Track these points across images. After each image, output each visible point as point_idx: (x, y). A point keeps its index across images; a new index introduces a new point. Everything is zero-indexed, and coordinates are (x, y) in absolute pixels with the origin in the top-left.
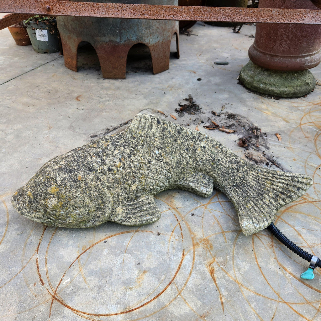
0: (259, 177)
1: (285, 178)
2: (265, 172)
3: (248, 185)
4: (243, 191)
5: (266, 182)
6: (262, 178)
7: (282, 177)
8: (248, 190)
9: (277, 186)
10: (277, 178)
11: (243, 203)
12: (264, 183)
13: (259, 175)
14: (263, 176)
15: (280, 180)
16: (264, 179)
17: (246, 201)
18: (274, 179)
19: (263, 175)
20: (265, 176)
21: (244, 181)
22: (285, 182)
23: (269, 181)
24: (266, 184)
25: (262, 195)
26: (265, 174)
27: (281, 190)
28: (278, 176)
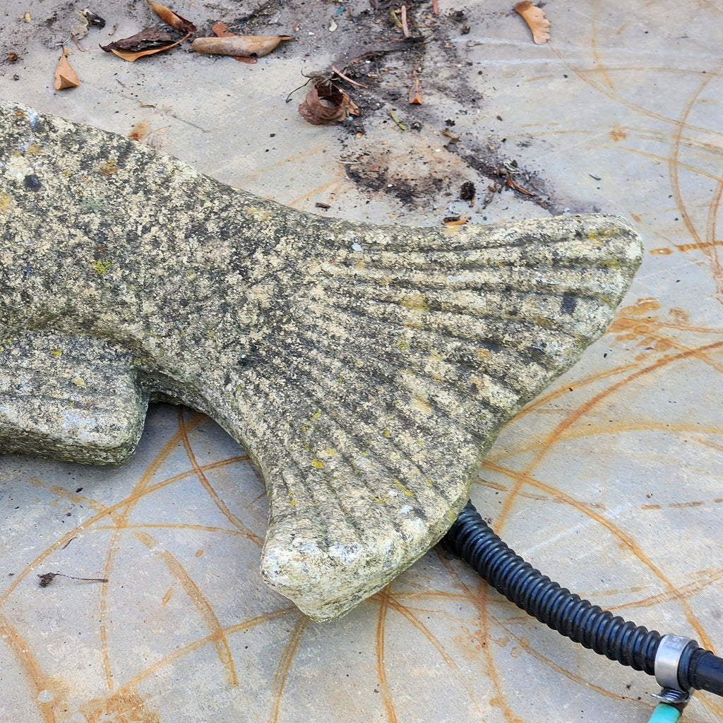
0: (362, 281)
1: (486, 257)
2: (387, 248)
3: (310, 344)
4: (289, 380)
5: (398, 303)
6: (377, 282)
7: (474, 256)
8: (315, 372)
9: (459, 310)
10: (448, 268)
11: (295, 447)
12: (390, 308)
13: (360, 271)
14: (378, 275)
15: (467, 276)
16: (387, 291)
17: (309, 432)
18: (438, 278)
19: (376, 264)
20: (391, 268)
21: (288, 321)
22: (493, 278)
23: (414, 295)
24: (401, 312)
25: (391, 380)
26: (388, 257)
27: (480, 328)
28: (451, 256)
